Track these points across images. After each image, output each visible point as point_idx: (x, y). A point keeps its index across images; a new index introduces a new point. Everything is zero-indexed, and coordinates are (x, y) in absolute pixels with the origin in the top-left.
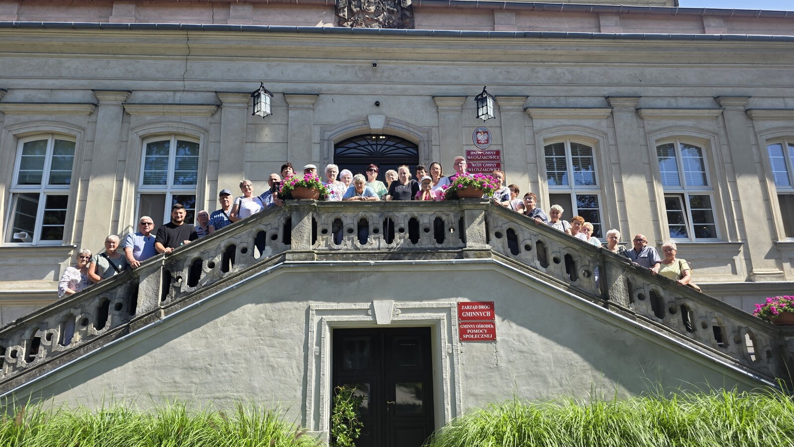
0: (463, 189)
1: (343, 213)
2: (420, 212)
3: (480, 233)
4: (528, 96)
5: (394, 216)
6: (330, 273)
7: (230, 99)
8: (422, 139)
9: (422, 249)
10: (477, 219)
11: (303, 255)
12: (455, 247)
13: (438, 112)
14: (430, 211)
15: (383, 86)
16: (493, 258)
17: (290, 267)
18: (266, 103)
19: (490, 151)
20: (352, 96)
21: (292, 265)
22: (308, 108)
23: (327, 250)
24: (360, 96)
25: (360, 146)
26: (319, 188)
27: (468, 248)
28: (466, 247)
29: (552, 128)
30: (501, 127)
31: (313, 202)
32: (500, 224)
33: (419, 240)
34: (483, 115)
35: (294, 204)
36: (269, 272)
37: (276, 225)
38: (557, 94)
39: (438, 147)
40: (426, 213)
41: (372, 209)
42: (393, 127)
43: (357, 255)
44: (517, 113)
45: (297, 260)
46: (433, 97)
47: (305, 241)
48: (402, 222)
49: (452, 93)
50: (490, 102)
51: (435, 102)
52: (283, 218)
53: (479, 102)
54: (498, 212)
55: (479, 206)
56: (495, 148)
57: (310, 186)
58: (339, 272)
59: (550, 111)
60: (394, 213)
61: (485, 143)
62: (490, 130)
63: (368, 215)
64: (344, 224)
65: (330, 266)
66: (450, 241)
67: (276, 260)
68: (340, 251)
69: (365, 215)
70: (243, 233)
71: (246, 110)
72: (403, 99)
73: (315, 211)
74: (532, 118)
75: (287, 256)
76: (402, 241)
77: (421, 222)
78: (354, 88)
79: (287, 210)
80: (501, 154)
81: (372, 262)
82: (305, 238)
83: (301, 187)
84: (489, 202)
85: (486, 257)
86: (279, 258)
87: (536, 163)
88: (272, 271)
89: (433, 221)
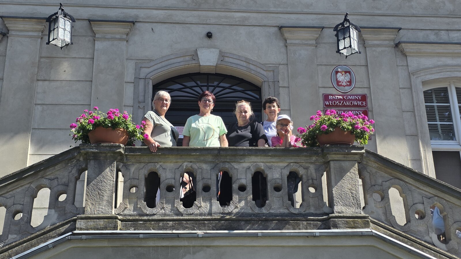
0: (327, 132)
1: (160, 164)
2: (268, 164)
3: (352, 193)
4: (400, 29)
5: (231, 169)
6: (140, 249)
7: (21, 25)
8: (266, 79)
9: (271, 215)
10: (348, 174)
11: (102, 222)
12: (318, 212)
13: (286, 46)
14: (281, 162)
15: (216, 14)
16: (372, 229)
17: (81, 239)
18: (65, 30)
19: (354, 95)
20: (177, 25)
21: (84, 237)
22: (121, 39)
23: (137, 215)
24: (187, 25)
25: (186, 87)
26: (128, 128)
27: (336, 214)
28: (333, 213)
29: (432, 68)
30: (367, 66)
31: (119, 147)
32: (380, 181)
33: (267, 202)
34: (345, 48)
35: (92, 150)
36: (50, 246)
37: (65, 180)
38: (436, 27)
39: (287, 89)
40: (276, 164)
41: (202, 158)
42: (229, 64)
43: (179, 223)
44: (387, 49)
45: (92, 229)
46: (281, 28)
47: (105, 203)
48: (243, 176)
49: (303, 23)
50: (354, 33)
51: (282, 34)
52: (75, 169)
53: (340, 34)
54: (377, 165)
55: (349, 156)
56: (360, 92)
57: (115, 125)
58: (152, 246)
59: (429, 48)
60: (233, 164)
61: (347, 85)
62: (353, 69)
63: (195, 166)
64: (161, 180)
65: (139, 238)
66: (311, 204)
67: (62, 229)
68: (155, 217)
69: (191, 167)
70: (18, 190)
71: (40, 40)
72: (242, 30)
73: (121, 160)
74: (406, 56)
75: (79, 224)
76: (243, 203)
77: (269, 177)
78: (179, 16)
79: (81, 159)
80: (368, 100)
81: (200, 232)
82: (105, 198)
83: (103, 126)
84: (363, 151)
85: (363, 228)
86: (67, 226)
87: (413, 112)
88: (55, 245)
89: (286, 177)
